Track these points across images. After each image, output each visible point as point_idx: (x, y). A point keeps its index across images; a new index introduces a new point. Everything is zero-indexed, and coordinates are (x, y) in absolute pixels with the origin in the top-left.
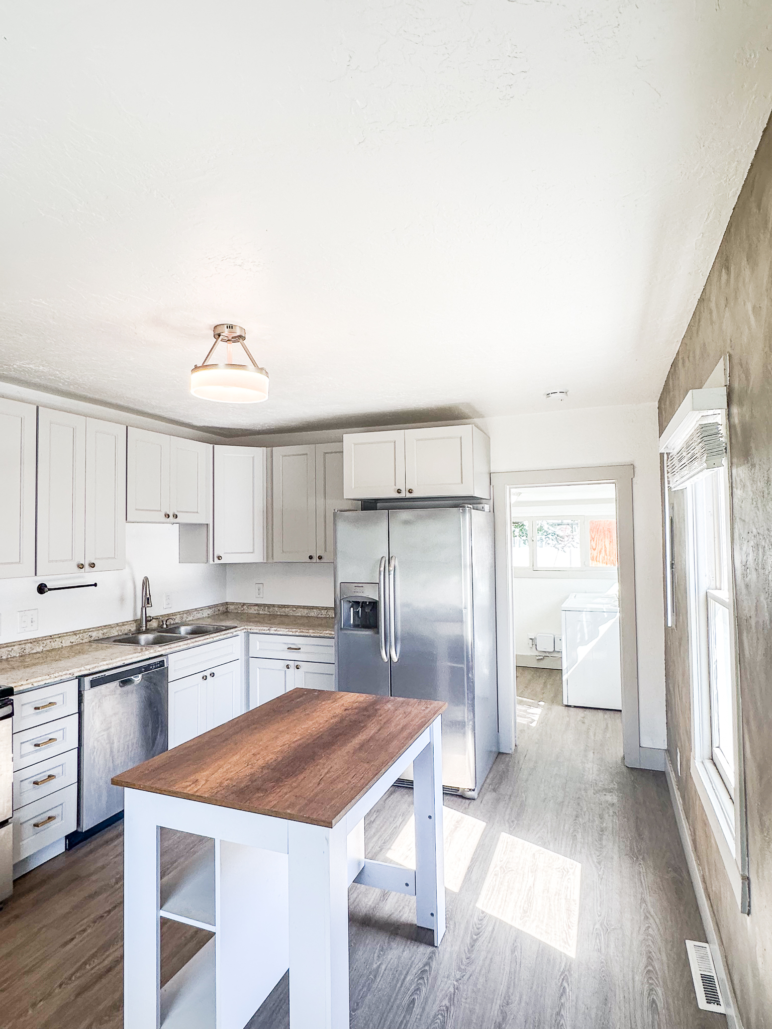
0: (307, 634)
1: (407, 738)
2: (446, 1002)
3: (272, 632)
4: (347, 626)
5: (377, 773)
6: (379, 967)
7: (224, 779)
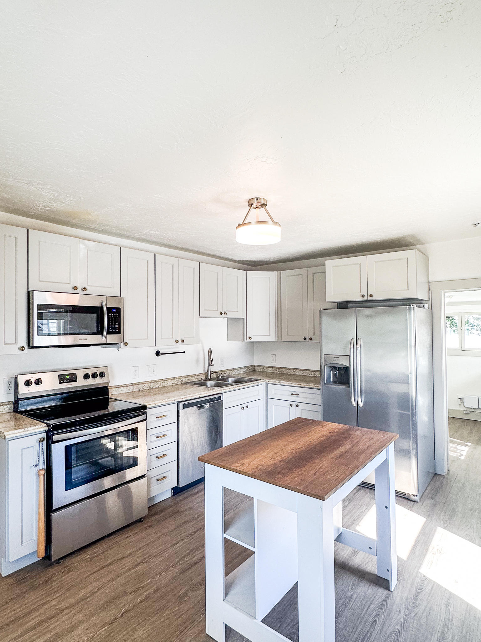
0: (303, 386)
1: (371, 454)
2: (398, 627)
3: (281, 384)
4: (329, 382)
5: (352, 473)
6: (352, 595)
7: (259, 465)
